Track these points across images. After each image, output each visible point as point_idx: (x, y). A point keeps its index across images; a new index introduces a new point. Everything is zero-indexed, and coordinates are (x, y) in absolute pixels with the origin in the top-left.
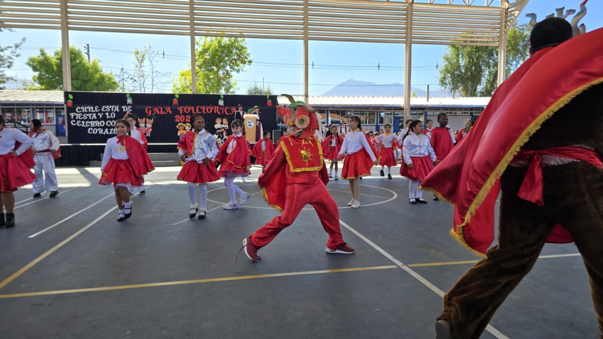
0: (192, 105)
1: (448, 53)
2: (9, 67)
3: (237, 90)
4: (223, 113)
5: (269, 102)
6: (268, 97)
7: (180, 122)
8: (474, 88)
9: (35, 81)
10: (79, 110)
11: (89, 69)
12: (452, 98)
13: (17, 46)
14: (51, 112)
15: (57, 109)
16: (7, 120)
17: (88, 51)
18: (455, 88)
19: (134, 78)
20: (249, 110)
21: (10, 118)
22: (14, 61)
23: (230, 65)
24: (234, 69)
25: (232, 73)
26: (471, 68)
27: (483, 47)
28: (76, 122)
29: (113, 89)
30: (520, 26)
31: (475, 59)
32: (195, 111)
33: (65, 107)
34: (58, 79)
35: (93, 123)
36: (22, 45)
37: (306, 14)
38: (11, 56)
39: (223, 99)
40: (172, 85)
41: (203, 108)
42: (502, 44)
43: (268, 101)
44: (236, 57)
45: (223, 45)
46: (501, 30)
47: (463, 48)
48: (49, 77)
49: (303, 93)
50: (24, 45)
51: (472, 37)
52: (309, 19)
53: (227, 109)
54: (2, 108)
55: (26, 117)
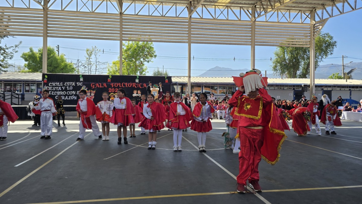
0: (119, 82)
1: (278, 51)
2: (11, 58)
3: (147, 73)
4: (138, 87)
6: (166, 78)
7: (112, 92)
8: (295, 73)
9: (25, 67)
10: (50, 85)
11: (58, 60)
12: (281, 79)
13: (16, 46)
14: (34, 86)
15: (37, 84)
16: (7, 90)
17: (58, 49)
18: (283, 72)
19: (85, 66)
20: (154, 85)
21: (9, 89)
22: (14, 55)
23: (143, 58)
24: (145, 60)
25: (144, 63)
26: (293, 60)
27: (300, 48)
29: (72, 72)
30: (323, 34)
31: (295, 55)
32: (121, 85)
33: (42, 83)
34: (39, 66)
35: (58, 93)
36: (19, 46)
37: (190, 28)
38: (13, 52)
39: (138, 79)
40: (107, 69)
41: (126, 84)
42: (312, 46)
43: (166, 80)
44: (147, 53)
45: (139, 46)
46: (311, 37)
47: (287, 48)
48: (34, 65)
49: (187, 75)
50: (21, 45)
51: (292, 42)
52: (192, 31)
53: (141, 84)
54: (5, 83)
55: (19, 89)
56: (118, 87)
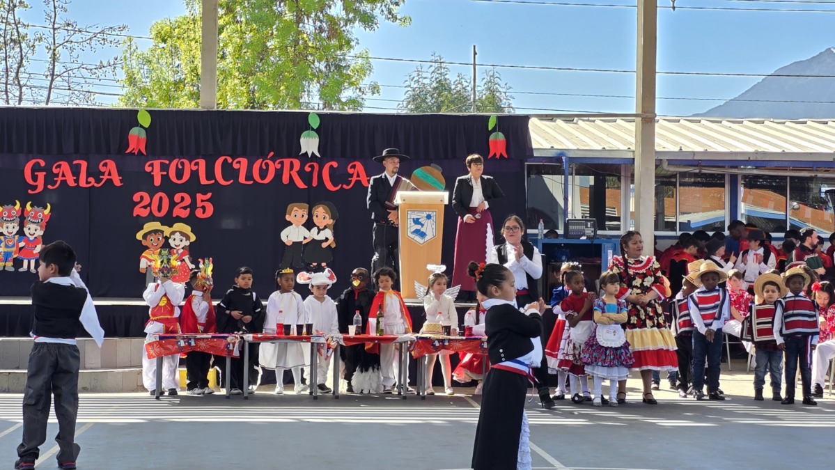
0: (197, 156)
3: (369, 95)
4: (315, 184)
5: (495, 142)
6: (491, 124)
7: (152, 218)
20: (418, 172)
25: (350, 27)
32: (210, 174)
39: (318, 131)
41: (241, 164)
43: (492, 138)
53: (331, 166)
56: (193, 186)
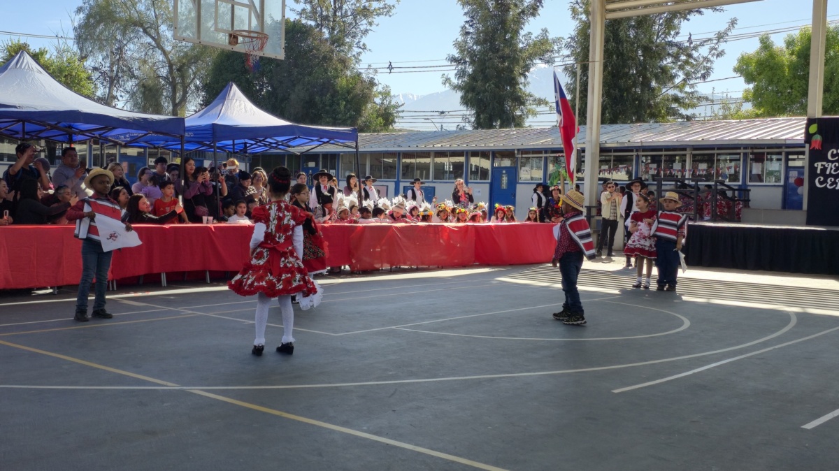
2: (704, 77)
9: (748, 100)
10: (833, 156)
13: (720, 37)
14: (777, 160)
15: (788, 154)
16: (699, 175)
21: (704, 173)
22: (714, 66)
28: (825, 181)
33: (807, 149)
34: (791, 93)
36: (729, 34)
38: (710, 56)
50: (734, 32)
54: (694, 156)
55: (732, 171)
